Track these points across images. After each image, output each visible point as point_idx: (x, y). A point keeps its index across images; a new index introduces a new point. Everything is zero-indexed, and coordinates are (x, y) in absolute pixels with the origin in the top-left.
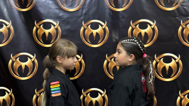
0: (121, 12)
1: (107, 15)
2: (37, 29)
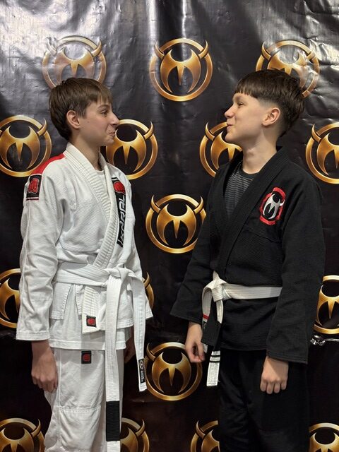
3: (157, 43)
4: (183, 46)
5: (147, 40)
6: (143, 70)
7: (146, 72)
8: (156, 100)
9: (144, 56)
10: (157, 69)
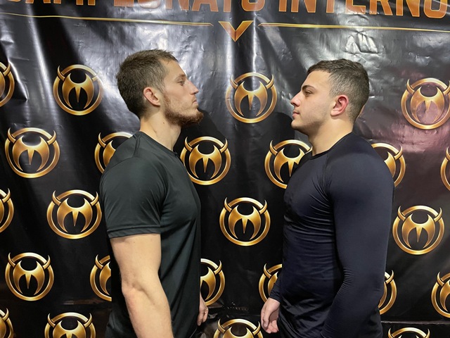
0: (253, 125)
1: (230, 129)
2: (102, 149)
3: (232, 76)
4: (253, 79)
5: (224, 73)
6: (221, 98)
7: (222, 99)
8: (230, 122)
9: (222, 86)
10: (232, 97)
